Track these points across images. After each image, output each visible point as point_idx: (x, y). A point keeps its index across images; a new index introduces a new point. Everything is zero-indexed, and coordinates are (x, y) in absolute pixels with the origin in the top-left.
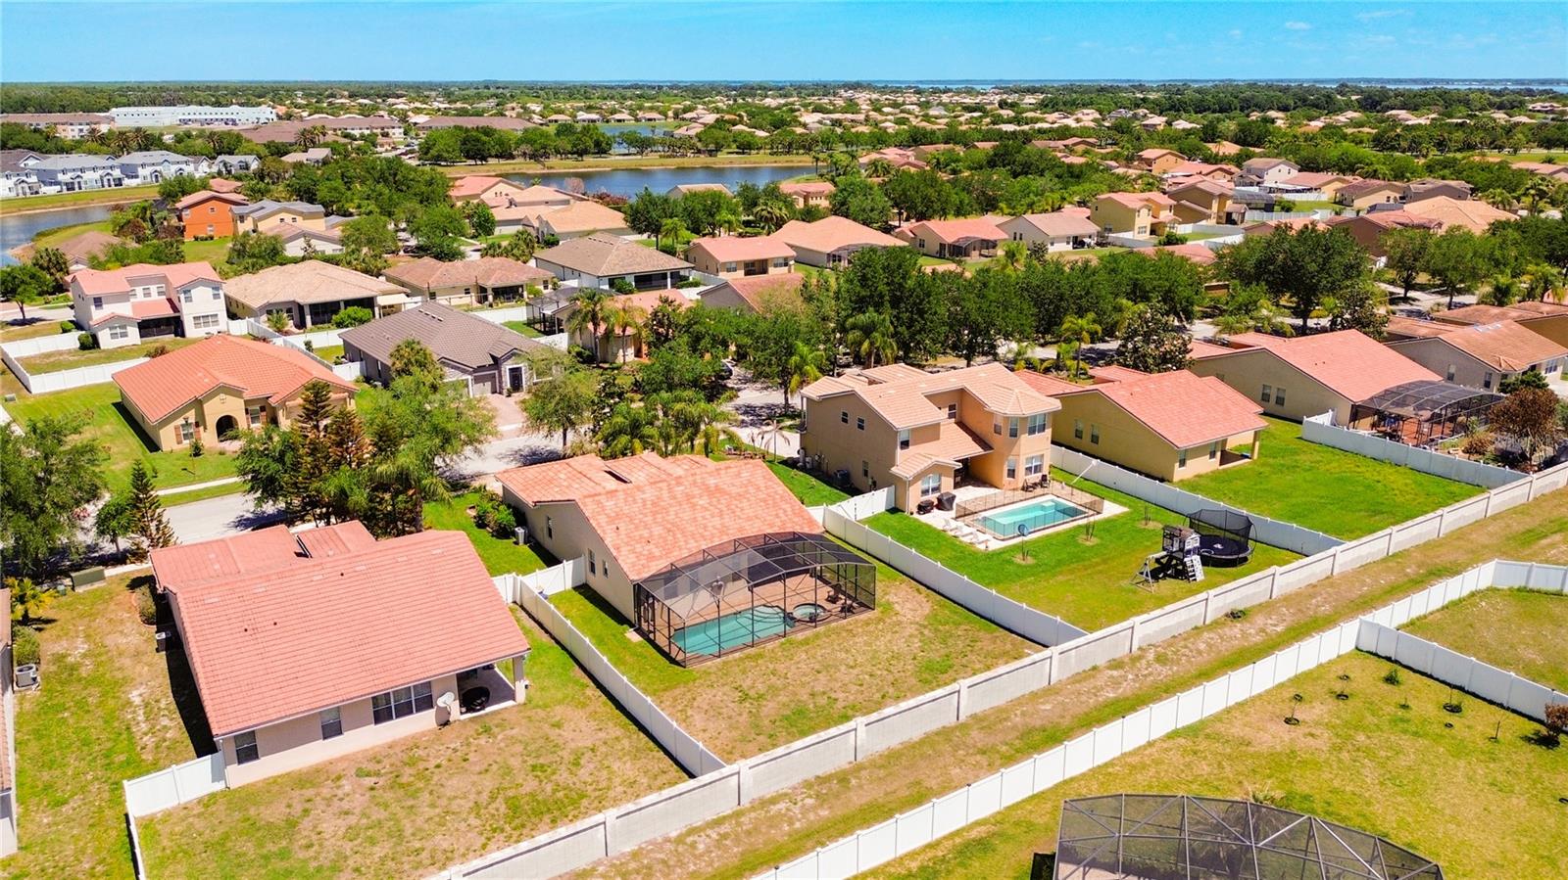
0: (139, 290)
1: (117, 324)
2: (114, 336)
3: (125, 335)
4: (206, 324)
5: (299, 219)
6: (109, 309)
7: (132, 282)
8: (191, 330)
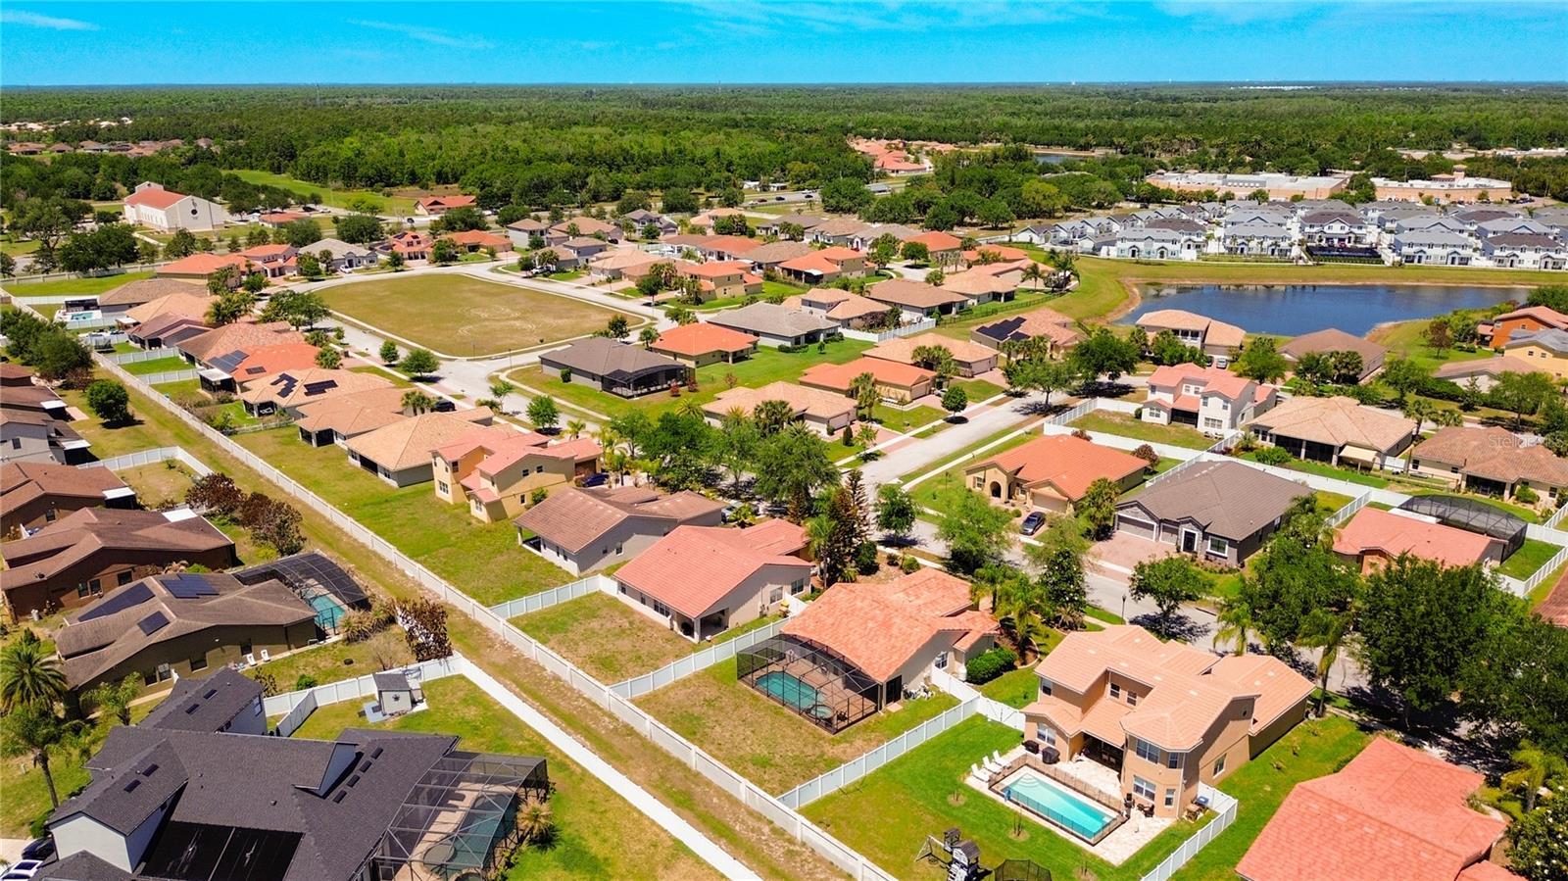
0: (1192, 388)
1: (1157, 407)
2: (1151, 414)
3: (1158, 416)
4: (1213, 425)
5: (1549, 355)
6: (1158, 396)
7: (1184, 380)
8: (1202, 427)
